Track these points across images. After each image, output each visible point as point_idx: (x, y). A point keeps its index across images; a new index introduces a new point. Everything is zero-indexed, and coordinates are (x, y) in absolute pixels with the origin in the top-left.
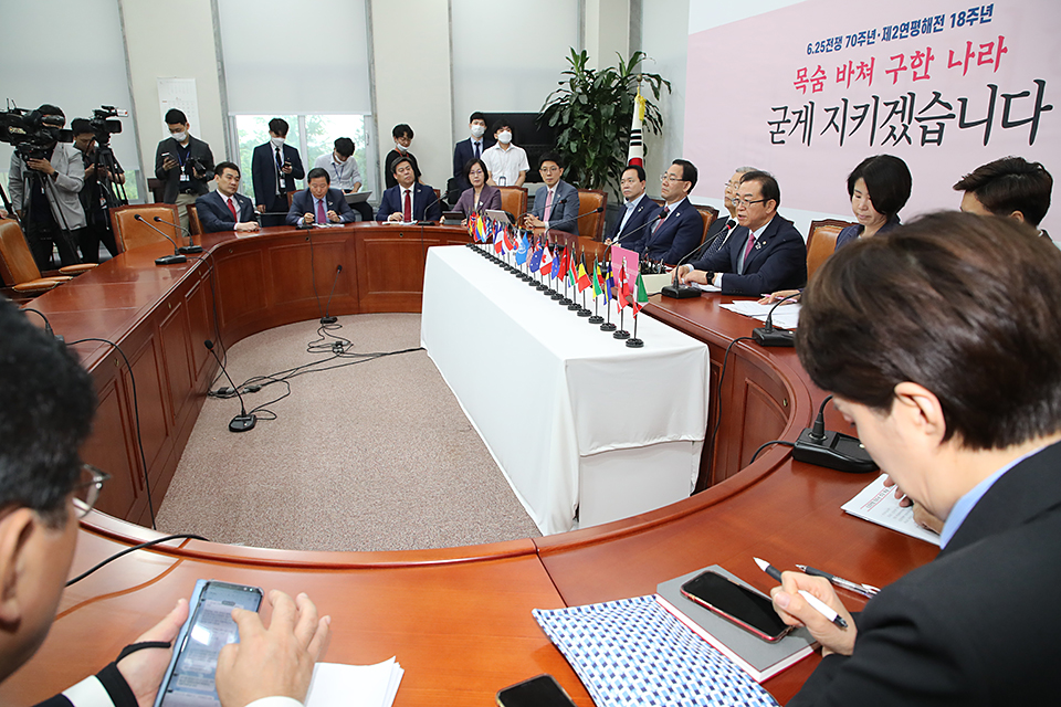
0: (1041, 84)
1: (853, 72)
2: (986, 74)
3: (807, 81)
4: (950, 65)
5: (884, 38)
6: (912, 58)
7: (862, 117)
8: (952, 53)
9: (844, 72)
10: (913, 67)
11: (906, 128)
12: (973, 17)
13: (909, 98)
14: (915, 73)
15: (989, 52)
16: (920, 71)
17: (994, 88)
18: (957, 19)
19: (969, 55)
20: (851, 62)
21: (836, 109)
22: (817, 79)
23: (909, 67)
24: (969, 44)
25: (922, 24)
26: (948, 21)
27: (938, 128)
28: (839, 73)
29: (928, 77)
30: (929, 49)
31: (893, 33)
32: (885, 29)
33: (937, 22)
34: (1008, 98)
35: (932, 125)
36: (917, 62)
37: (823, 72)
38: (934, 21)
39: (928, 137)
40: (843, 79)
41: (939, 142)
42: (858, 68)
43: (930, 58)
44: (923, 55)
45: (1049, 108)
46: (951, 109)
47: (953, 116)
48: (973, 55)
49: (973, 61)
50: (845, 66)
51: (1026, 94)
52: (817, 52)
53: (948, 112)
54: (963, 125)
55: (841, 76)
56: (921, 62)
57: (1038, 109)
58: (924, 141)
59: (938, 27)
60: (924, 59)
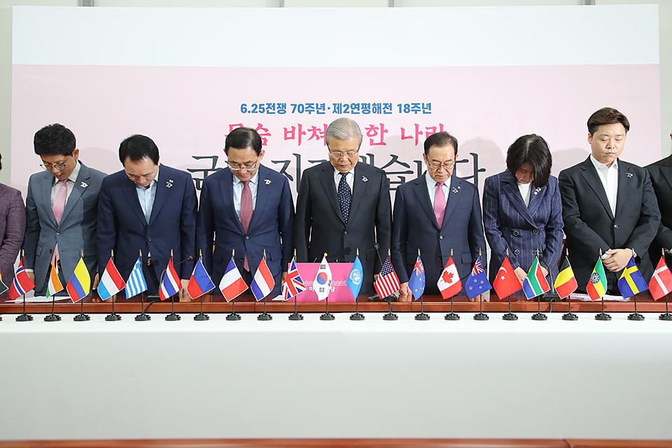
0: (475, 156)
1: (304, 133)
4: (403, 138)
5: (335, 111)
6: (367, 129)
8: (403, 130)
9: (293, 132)
10: (368, 135)
12: (416, 109)
13: (368, 158)
14: (372, 140)
16: (377, 139)
18: (403, 108)
19: (418, 133)
20: (300, 126)
21: (287, 163)
24: (417, 126)
25: (372, 107)
26: (395, 109)
27: (400, 180)
28: (286, 131)
29: (385, 144)
30: (382, 125)
31: (343, 109)
32: (335, 105)
33: (386, 107)
35: (394, 178)
36: (372, 132)
37: (266, 130)
38: (383, 106)
40: (293, 137)
42: (309, 130)
43: (383, 131)
44: (377, 128)
45: (483, 170)
46: (409, 167)
47: (412, 172)
48: (421, 133)
49: (422, 138)
50: (293, 128)
51: (467, 161)
52: (253, 112)
53: (406, 169)
55: (289, 135)
56: (376, 134)
57: (476, 170)
59: (387, 111)
60: (379, 131)
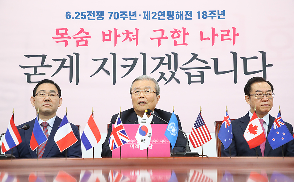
0: (264, 54)
1: (119, 36)
2: (229, 46)
3: (69, 38)
4: (202, 39)
5: (145, 18)
6: (171, 32)
7: (133, 66)
8: (202, 33)
9: (110, 35)
10: (173, 37)
11: (173, 74)
12: (212, 15)
13: (173, 56)
14: (175, 42)
15: (228, 35)
16: (180, 40)
17: (235, 54)
18: (201, 15)
19: (214, 35)
20: (116, 30)
21: (105, 60)
22: (81, 38)
23: (170, 37)
24: (213, 29)
25: (175, 14)
26: (195, 15)
27: (199, 74)
28: (104, 35)
29: (186, 44)
30: (184, 29)
31: (152, 16)
32: (144, 12)
33: (187, 14)
34: (245, 60)
35: (194, 72)
36: (176, 35)
37: (87, 33)
38: (185, 13)
39: (193, 79)
40: (110, 39)
41: (202, 82)
42: (123, 34)
43: (185, 34)
44: (180, 32)
45: (271, 65)
46: (207, 63)
47: (209, 68)
48: (217, 35)
49: (218, 39)
50: (110, 32)
51: (256, 58)
52: (76, 18)
53: (205, 65)
54: (217, 72)
55: (107, 37)
56: (179, 36)
57: (264, 66)
58: (190, 82)
59: (188, 17)
60: (181, 34)
